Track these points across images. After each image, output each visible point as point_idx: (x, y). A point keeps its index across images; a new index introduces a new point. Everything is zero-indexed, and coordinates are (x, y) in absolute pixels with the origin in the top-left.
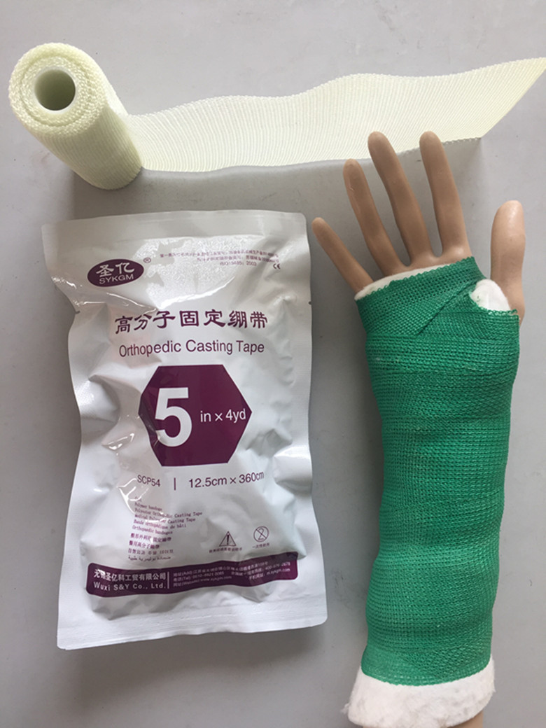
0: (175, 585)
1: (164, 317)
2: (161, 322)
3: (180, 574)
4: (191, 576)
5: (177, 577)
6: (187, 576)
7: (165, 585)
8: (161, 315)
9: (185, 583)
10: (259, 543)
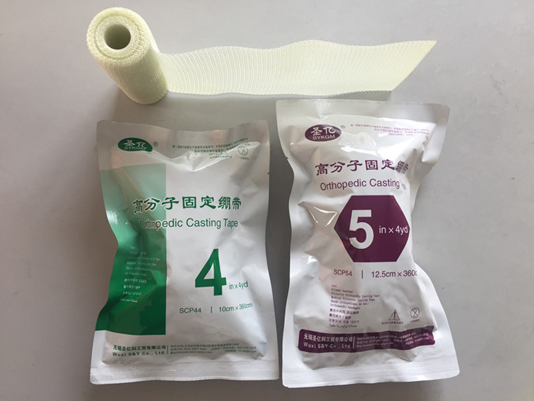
0: (358, 346)
1: (355, 164)
2: (353, 167)
3: (361, 339)
4: (368, 340)
5: (360, 341)
6: (365, 340)
7: (351, 346)
8: (353, 163)
9: (364, 346)
10: (413, 319)
